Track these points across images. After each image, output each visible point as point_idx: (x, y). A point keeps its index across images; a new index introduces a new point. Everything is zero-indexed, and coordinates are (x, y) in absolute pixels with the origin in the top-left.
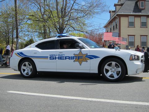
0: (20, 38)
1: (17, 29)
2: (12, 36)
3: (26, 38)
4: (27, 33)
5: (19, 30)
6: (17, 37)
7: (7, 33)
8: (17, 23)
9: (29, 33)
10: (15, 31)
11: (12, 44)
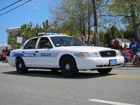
0: (100, 26)
1: (95, 13)
2: (89, 24)
3: (107, 25)
4: (108, 19)
5: (98, 14)
6: (96, 24)
7: (82, 19)
8: (94, 5)
9: (111, 17)
10: (92, 16)
11: (89, 34)
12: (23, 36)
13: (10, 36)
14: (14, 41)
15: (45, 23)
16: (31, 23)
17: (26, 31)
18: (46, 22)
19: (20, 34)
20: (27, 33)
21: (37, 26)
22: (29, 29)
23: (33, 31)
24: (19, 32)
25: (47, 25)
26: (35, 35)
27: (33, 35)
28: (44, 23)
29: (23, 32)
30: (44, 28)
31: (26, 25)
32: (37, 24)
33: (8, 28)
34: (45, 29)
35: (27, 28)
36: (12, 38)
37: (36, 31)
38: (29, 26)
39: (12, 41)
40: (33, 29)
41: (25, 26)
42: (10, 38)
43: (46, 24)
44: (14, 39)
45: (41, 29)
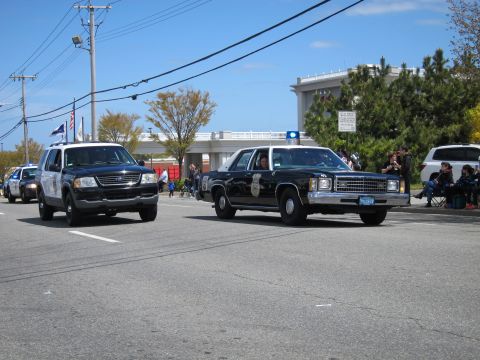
12: (358, 107)
13: (312, 109)
14: (328, 124)
15: (432, 61)
16: (383, 61)
17: (367, 89)
18: (434, 58)
19: (346, 101)
20: (371, 98)
21: (404, 72)
22: (378, 84)
23: (390, 90)
24: (343, 94)
25: (440, 69)
26: (399, 103)
27: (391, 104)
28: (426, 61)
29: (355, 94)
30: (427, 78)
31: (366, 70)
32: (404, 66)
33: (299, 79)
34: (433, 84)
35: (369, 81)
36: (320, 115)
37: (402, 91)
38: (378, 74)
39: (319, 123)
40: (392, 84)
41: (364, 73)
42: (314, 115)
43: (434, 64)
44: (327, 116)
45: (419, 85)
